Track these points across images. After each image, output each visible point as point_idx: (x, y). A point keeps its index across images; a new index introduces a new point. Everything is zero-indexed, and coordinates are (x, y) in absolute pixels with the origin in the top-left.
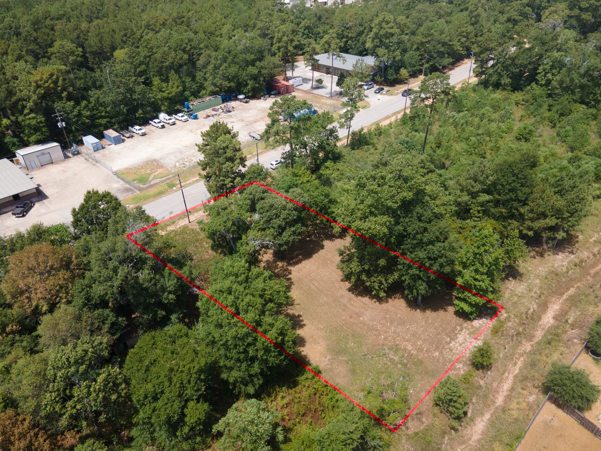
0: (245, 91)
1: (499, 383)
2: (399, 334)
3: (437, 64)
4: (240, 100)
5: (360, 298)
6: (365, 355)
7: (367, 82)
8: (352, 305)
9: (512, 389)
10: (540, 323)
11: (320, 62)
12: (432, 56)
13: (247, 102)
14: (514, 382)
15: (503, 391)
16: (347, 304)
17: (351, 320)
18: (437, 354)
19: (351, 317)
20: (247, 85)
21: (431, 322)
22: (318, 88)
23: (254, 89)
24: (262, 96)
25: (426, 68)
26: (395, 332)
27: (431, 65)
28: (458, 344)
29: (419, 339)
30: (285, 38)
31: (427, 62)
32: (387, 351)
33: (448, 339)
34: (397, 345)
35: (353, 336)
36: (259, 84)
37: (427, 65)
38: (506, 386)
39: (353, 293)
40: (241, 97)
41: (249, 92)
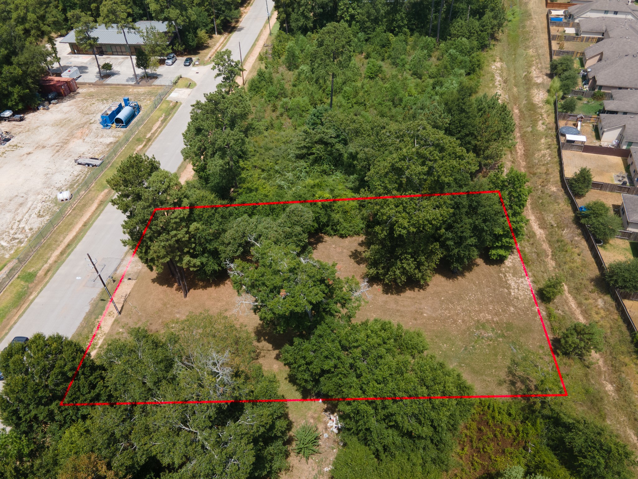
0: (10, 104)
1: (567, 305)
2: (468, 310)
3: (228, 18)
4: (8, 119)
5: (402, 294)
6: (465, 349)
7: (168, 54)
8: (404, 306)
9: (580, 304)
10: (538, 237)
11: (100, 41)
12: (219, 10)
13: (22, 119)
14: (575, 298)
15: (575, 310)
16: (398, 308)
17: (419, 322)
18: (512, 309)
19: (415, 319)
20: (10, 94)
21: (479, 282)
22: (108, 76)
23: (22, 99)
24: (39, 105)
25: (218, 25)
26: (463, 310)
27: (222, 20)
28: (516, 291)
29: (487, 304)
30: (31, 16)
31: (217, 17)
32: (478, 332)
33: (506, 290)
34: (478, 321)
35: (437, 337)
36: (28, 88)
37: (218, 21)
38: (573, 304)
39: (392, 294)
40: (8, 113)
41: (17, 104)
